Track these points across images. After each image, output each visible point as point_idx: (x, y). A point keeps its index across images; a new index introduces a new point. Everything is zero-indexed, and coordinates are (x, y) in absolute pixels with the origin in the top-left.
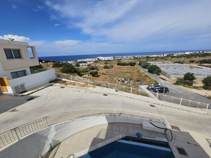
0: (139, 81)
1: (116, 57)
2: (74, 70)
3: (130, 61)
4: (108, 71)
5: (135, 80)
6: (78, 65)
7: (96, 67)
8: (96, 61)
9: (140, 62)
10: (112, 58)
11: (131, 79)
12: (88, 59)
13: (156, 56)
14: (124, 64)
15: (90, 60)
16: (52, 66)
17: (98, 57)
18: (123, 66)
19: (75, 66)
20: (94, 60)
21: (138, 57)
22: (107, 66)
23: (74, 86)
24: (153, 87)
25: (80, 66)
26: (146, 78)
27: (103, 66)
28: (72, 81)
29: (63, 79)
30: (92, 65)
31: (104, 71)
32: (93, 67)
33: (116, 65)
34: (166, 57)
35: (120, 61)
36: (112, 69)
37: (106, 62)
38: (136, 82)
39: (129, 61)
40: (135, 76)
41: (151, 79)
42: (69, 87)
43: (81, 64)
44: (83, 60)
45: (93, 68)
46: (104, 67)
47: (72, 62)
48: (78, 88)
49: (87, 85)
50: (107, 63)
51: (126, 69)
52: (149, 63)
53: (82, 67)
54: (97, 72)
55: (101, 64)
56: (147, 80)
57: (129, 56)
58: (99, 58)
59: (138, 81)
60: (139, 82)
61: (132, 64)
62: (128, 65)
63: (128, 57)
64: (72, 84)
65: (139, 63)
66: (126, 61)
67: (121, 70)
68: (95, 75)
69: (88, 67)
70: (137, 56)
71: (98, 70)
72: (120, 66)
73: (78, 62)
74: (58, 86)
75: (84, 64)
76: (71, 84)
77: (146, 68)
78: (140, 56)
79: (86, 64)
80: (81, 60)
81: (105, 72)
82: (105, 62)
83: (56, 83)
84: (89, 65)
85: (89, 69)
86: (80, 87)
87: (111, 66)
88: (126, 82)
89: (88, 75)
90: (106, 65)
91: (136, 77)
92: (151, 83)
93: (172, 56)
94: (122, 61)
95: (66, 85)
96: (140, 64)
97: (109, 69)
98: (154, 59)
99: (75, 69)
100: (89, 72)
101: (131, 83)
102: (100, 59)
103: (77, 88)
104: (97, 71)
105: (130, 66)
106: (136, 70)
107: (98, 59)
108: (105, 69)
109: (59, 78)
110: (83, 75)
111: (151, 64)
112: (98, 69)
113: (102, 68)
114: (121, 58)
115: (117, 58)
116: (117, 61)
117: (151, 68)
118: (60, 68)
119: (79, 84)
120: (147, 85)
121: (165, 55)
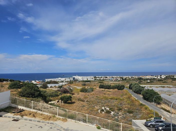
0: (132, 113)
1: (97, 77)
2: (38, 93)
3: (117, 83)
4: (87, 96)
5: (125, 111)
6: (45, 87)
7: (71, 90)
8: (71, 81)
9: (130, 85)
10: (92, 78)
11: (120, 110)
12: (59, 78)
13: (151, 77)
14: (109, 87)
15: (63, 80)
16: (8, 86)
17: (74, 77)
18: (107, 90)
19: (41, 87)
20: (68, 79)
21: (127, 78)
22: (86, 89)
23: (33, 119)
24: (153, 123)
25: (48, 87)
26: (141, 108)
27: (79, 88)
28: (32, 110)
29: (20, 107)
30: (65, 87)
31: (81, 95)
32: (66, 89)
33: (98, 88)
34: (165, 79)
35: (102, 83)
36: (92, 93)
37: (85, 83)
38: (128, 113)
39: (115, 82)
40: (125, 105)
41: (149, 110)
42: (26, 120)
43: (49, 85)
44: (53, 80)
45: (65, 92)
46: (81, 89)
47: (37, 81)
48: (40, 122)
49: (54, 117)
50: (85, 85)
51: (111, 93)
52: (143, 86)
53: (51, 88)
54: (71, 97)
55: (78, 85)
56: (143, 111)
57: (115, 77)
58: (76, 77)
59: (130, 112)
60: (132, 115)
61: (120, 88)
62: (114, 88)
63: (113, 78)
64: (32, 115)
65: (128, 85)
66: (111, 83)
67: (104, 95)
68: (67, 101)
69: (59, 89)
70: (125, 77)
71: (73, 94)
72: (103, 89)
73: (46, 82)
74: (9, 117)
75: (53, 85)
76: (30, 114)
77: (140, 94)
78: (130, 77)
79: (57, 85)
80: (50, 79)
81: (82, 98)
82: (82, 83)
83: (8, 112)
84: (60, 87)
85: (59, 92)
86: (44, 120)
87: (90, 88)
88: (112, 113)
89: (58, 102)
90: (84, 87)
91: (127, 105)
92: (150, 116)
93: (173, 78)
94: (106, 83)
95: (22, 116)
96: (130, 88)
97: (87, 93)
98: (148, 81)
99: (40, 92)
100: (60, 96)
101: (120, 115)
102: (76, 79)
103: (38, 121)
104: (71, 95)
105: (116, 90)
106: (125, 96)
107: (74, 78)
108: (83, 93)
109: (13, 105)
110: (51, 101)
111: (146, 88)
112: (73, 92)
113: (79, 91)
114: (105, 79)
115: (99, 79)
116: (99, 83)
117: (147, 93)
118: (19, 90)
119: (42, 114)
120: (144, 119)
121: (163, 77)
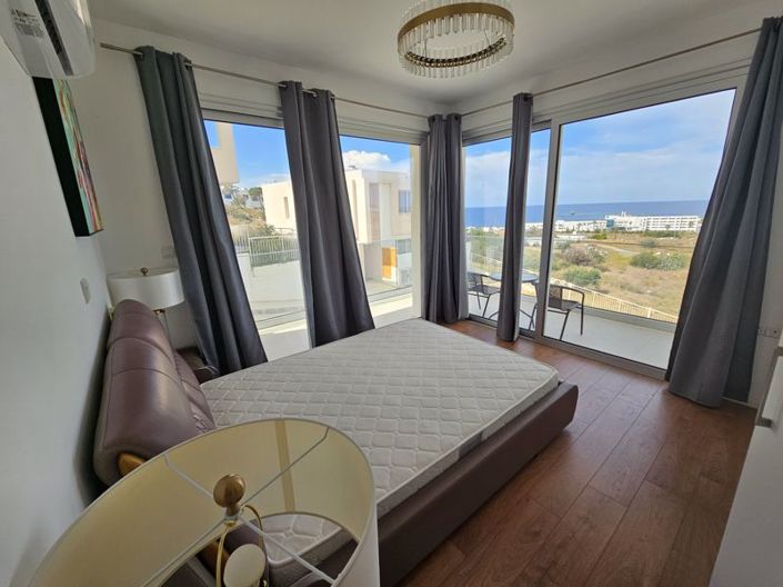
4: (654, 279)
7: (597, 256)
8: (597, 231)
15: (571, 228)
17: (611, 217)
20: (589, 226)
22: (655, 258)
27: (630, 254)
30: (578, 246)
31: (634, 275)
32: (581, 254)
37: (652, 238)
45: (580, 260)
46: (635, 258)
50: (652, 245)
54: (597, 277)
55: (624, 246)
58: (617, 219)
71: (604, 270)
81: (635, 283)
85: (561, 261)
87: (674, 258)
90: (649, 251)
97: (659, 272)
102: (617, 225)
104: (597, 271)
107: (611, 223)
108: (639, 270)
112: (604, 265)
113: (627, 262)
